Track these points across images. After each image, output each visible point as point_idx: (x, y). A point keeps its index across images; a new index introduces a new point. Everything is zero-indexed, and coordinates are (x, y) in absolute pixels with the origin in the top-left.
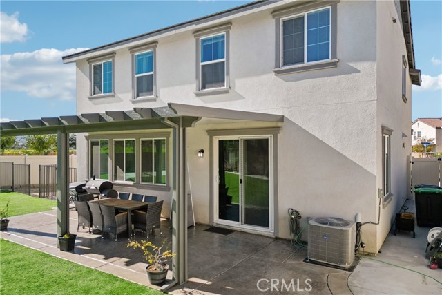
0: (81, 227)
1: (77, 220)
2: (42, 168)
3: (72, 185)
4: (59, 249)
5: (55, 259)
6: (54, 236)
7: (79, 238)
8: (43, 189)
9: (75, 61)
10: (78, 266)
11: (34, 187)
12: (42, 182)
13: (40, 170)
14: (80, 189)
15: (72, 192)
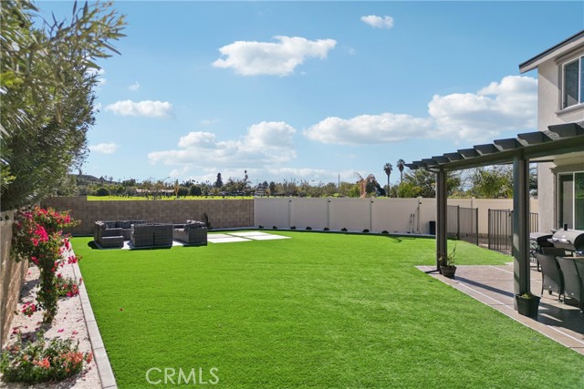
0: (546, 292)
1: (541, 282)
2: (492, 213)
3: (534, 235)
4: (517, 312)
5: (512, 321)
6: (511, 295)
7: (544, 305)
8: (493, 241)
9: (537, 67)
10: (544, 337)
11: (482, 237)
12: (492, 232)
13: (489, 215)
14: (543, 241)
15: (533, 246)
